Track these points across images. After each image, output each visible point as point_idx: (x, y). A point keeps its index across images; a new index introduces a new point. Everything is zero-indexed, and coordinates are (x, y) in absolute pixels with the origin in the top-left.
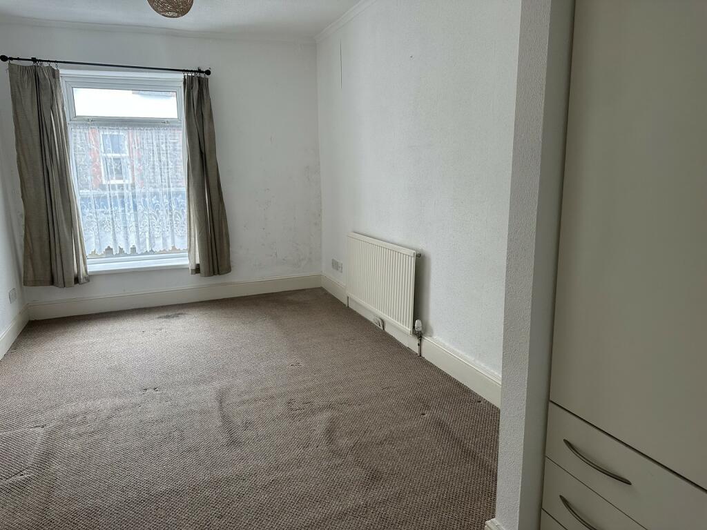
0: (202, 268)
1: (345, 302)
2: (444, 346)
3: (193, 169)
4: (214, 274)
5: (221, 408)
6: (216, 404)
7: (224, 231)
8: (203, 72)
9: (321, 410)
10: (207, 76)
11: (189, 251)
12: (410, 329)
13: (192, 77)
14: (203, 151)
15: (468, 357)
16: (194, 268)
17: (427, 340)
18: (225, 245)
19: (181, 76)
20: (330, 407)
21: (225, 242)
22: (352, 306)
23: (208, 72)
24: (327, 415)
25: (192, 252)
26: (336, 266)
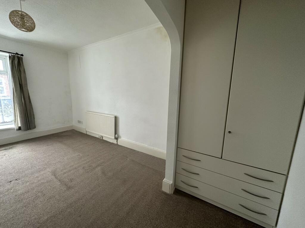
0: (22, 128)
1: (85, 133)
2: (125, 140)
3: (16, 91)
4: (28, 130)
5: (56, 178)
6: (53, 177)
7: (32, 113)
8: (19, 55)
9: (96, 167)
10: (22, 57)
11: (15, 122)
12: (114, 137)
13: (14, 55)
14: (21, 84)
15: (133, 142)
16: (18, 128)
17: (119, 140)
18: (33, 119)
19: (8, 55)
20: (98, 166)
21: (33, 117)
22: (88, 133)
23: (22, 55)
24: (99, 168)
25: (16, 122)
26: (79, 122)
